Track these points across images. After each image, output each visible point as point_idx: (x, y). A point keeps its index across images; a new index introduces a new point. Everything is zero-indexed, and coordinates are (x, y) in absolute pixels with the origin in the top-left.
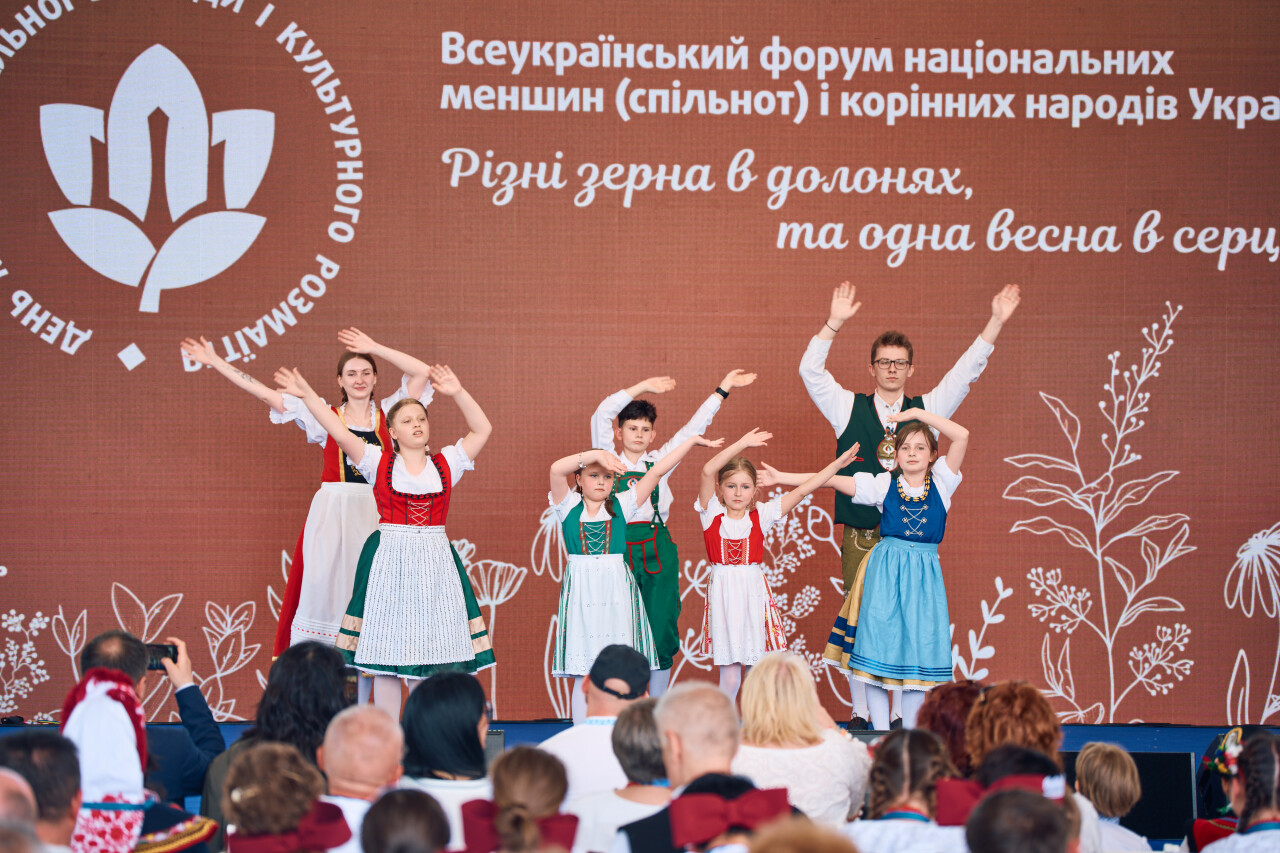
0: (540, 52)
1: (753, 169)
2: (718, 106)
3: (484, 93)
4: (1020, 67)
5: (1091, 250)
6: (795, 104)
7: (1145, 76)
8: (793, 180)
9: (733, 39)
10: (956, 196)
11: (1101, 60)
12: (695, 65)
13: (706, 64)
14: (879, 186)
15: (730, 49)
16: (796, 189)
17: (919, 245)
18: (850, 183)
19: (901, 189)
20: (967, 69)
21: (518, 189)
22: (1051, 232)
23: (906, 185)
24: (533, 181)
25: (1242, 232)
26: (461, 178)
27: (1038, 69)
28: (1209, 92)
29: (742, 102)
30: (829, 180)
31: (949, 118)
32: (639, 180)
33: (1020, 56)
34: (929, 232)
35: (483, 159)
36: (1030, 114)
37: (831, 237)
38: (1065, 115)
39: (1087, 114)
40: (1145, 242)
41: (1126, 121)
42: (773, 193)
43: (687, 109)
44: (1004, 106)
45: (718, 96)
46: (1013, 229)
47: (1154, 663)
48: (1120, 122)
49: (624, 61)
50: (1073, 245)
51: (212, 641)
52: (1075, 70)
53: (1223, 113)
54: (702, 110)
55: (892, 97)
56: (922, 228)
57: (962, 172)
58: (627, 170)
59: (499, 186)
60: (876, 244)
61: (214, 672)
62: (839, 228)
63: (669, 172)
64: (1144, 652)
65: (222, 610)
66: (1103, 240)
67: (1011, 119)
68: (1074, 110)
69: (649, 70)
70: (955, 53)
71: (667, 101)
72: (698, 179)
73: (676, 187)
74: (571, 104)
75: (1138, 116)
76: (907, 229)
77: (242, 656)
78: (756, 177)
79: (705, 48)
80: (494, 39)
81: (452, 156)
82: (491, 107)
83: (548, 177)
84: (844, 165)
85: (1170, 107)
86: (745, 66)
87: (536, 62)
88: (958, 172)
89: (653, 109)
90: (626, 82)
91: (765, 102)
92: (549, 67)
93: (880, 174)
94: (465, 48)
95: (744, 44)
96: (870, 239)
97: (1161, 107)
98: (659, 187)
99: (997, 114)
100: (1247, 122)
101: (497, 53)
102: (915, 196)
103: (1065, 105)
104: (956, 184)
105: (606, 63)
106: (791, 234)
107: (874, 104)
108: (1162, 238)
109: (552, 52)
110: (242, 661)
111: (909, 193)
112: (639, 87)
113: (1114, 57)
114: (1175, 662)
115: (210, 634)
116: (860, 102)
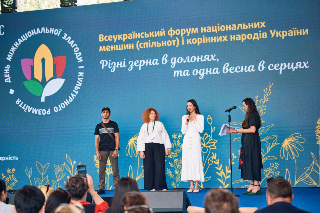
0: (120, 37)
1: (167, 59)
2: (159, 45)
3: (108, 47)
4: (228, 29)
5: (248, 71)
6: (176, 43)
7: (259, 28)
8: (177, 61)
9: (162, 29)
10: (215, 61)
11: (248, 25)
12: (153, 36)
13: (156, 36)
14: (196, 60)
15: (161, 32)
16: (177, 62)
17: (207, 73)
18: (190, 60)
19: (202, 61)
20: (216, 31)
21: (116, 68)
22: (238, 68)
23: (203, 59)
24: (119, 66)
25: (285, 64)
26: (104, 67)
27: (233, 29)
28: (275, 31)
29: (164, 44)
30: (185, 60)
31: (212, 43)
32: (142, 63)
33: (228, 26)
34: (209, 70)
35: (108, 62)
36: (231, 40)
37: (186, 73)
38: (240, 39)
39: (245, 38)
40: (261, 68)
41: (255, 39)
42: (172, 64)
43: (152, 46)
44: (225, 38)
45: (159, 43)
46: (229, 68)
47: (270, 172)
48: (253, 40)
49: (138, 37)
50: (244, 70)
51: (56, 173)
52: (242, 28)
53: (279, 35)
54: (155, 46)
55: (198, 39)
56: (207, 69)
57: (216, 55)
58: (139, 61)
59: (112, 68)
60: (197, 74)
61: (57, 180)
62: (188, 71)
63: (149, 61)
64: (267, 170)
65: (57, 166)
66: (251, 69)
67: (227, 41)
68: (242, 38)
69: (143, 38)
70: (213, 27)
71: (147, 45)
72: (155, 62)
73: (150, 64)
74: (127, 48)
75: (258, 38)
76: (204, 70)
77: (62, 176)
78: (168, 61)
79: (155, 32)
80: (110, 35)
81: (102, 62)
82: (110, 50)
83: (122, 65)
84: (188, 56)
85: (265, 35)
86: (164, 35)
87: (119, 39)
88: (215, 55)
89: (144, 47)
90: (138, 41)
91: (169, 43)
92: (122, 40)
93: (197, 57)
94: (104, 38)
95: (164, 30)
96: (195, 73)
97: (263, 35)
98: (147, 65)
99: (224, 41)
100: (285, 37)
101: (111, 38)
102: (205, 62)
103: (240, 37)
104: (215, 58)
105: (134, 38)
106: (177, 73)
107: (194, 41)
108: (265, 67)
109: (122, 37)
110: (62, 177)
111: (204, 61)
112: (141, 42)
113: (251, 24)
114: (275, 172)
115: (56, 172)
116: (191, 41)
